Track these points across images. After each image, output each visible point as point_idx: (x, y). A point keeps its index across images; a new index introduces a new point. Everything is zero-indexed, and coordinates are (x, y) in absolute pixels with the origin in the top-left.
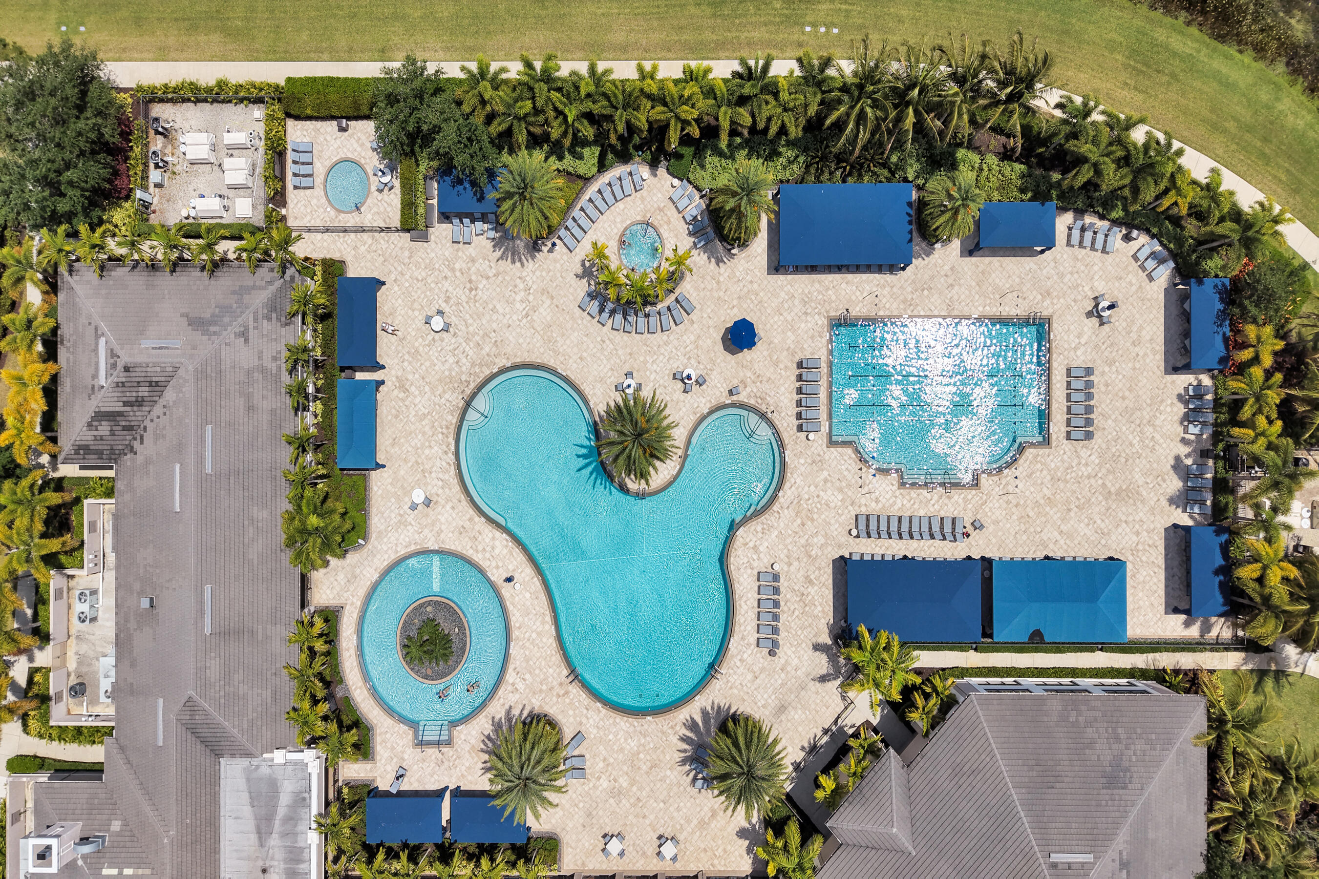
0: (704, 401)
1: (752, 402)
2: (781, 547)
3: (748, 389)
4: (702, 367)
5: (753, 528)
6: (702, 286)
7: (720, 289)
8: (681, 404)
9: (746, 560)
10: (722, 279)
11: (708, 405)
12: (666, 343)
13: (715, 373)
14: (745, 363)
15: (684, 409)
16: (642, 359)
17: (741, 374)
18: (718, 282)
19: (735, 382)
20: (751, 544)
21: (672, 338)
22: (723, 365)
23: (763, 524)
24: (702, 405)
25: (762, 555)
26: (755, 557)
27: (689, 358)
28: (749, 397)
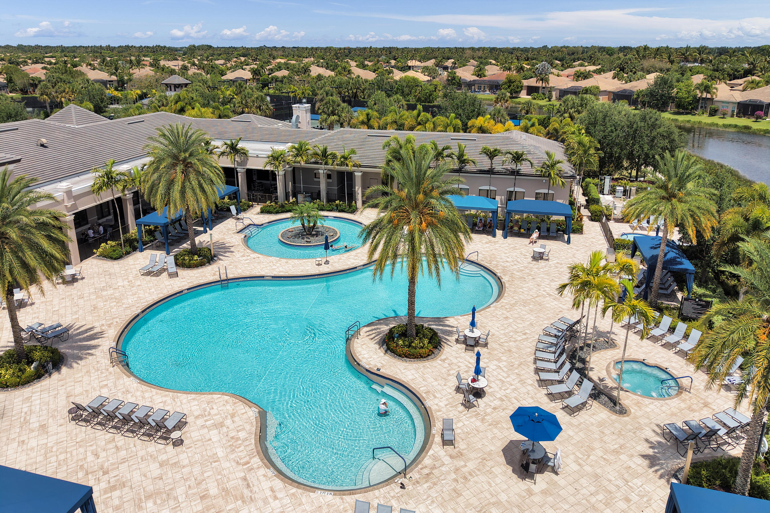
0: (442, 404)
1: (427, 461)
2: (197, 457)
3: (447, 460)
4: (489, 410)
5: (248, 427)
6: (607, 432)
7: (606, 451)
8: (442, 382)
9: (213, 412)
10: (623, 457)
11: (434, 408)
12: (522, 382)
13: (478, 423)
14: (490, 463)
15: (435, 383)
16: (504, 358)
17: (472, 455)
18: (616, 452)
19: (461, 445)
20: (228, 422)
21: (530, 388)
22: (490, 435)
23: (246, 439)
24: (436, 401)
25: (206, 430)
26: (208, 423)
27: (501, 400)
28: (435, 458)
